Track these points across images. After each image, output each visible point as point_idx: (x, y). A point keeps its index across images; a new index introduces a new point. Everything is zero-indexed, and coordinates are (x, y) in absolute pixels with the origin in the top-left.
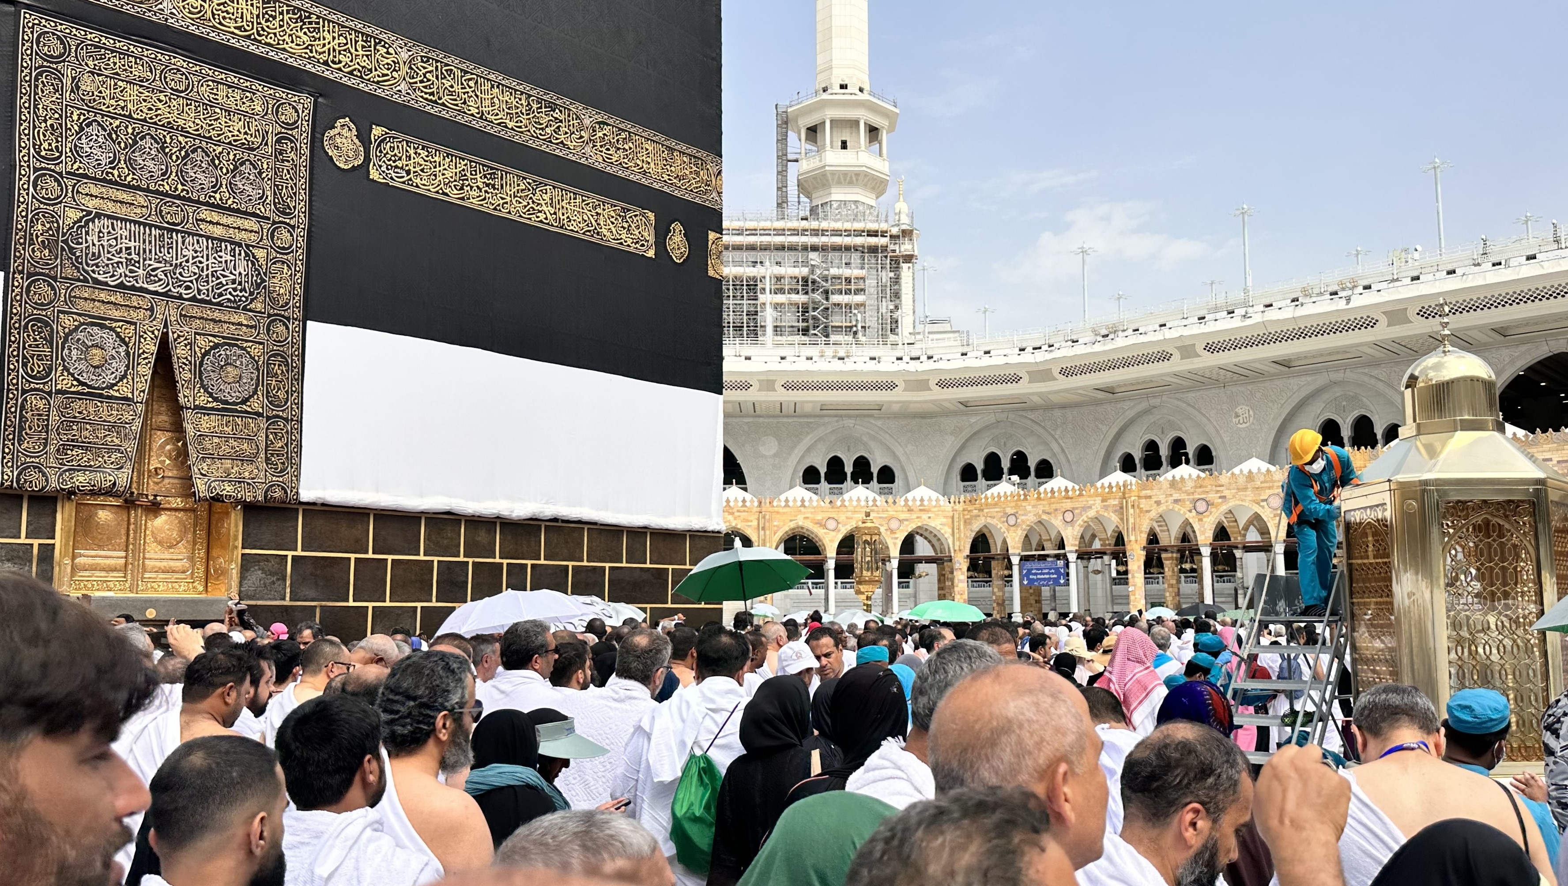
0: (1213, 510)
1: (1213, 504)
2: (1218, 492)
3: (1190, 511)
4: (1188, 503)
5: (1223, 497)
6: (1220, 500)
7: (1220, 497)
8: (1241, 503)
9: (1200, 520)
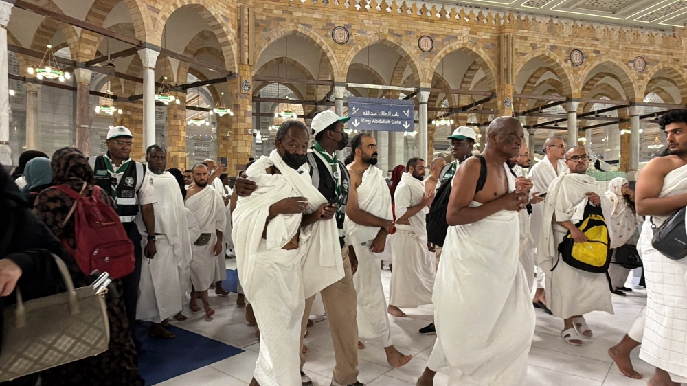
0: (588, 63)
1: (587, 57)
2: (592, 45)
3: (566, 61)
4: (564, 51)
5: (598, 52)
6: (594, 55)
7: (595, 52)
8: (612, 60)
9: (575, 72)
